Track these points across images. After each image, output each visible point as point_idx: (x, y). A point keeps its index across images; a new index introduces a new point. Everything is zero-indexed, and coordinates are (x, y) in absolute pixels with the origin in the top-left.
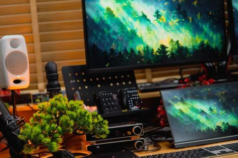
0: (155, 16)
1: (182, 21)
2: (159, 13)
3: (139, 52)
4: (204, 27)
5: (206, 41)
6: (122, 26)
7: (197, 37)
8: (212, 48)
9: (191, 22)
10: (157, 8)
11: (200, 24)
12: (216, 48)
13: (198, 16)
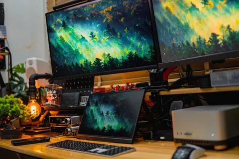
0: (90, 37)
1: (112, 37)
2: (93, 34)
3: (81, 64)
4: (131, 39)
5: (134, 52)
6: (70, 48)
7: (125, 49)
8: (141, 58)
9: (119, 37)
10: (92, 30)
11: (128, 37)
12: (145, 57)
13: (126, 30)
